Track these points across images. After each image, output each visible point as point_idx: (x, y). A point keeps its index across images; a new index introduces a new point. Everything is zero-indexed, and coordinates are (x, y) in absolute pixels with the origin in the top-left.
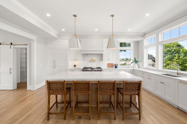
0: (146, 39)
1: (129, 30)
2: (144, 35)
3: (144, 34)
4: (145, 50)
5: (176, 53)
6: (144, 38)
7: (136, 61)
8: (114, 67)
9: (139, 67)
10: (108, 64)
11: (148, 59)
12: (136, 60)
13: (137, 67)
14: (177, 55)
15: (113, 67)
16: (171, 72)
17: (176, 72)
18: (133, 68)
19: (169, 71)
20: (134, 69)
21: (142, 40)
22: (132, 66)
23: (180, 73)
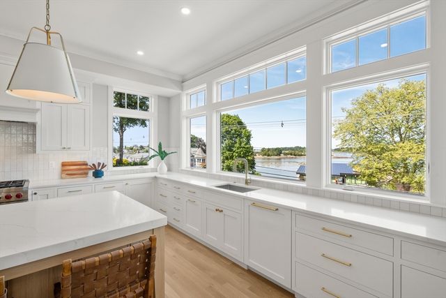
0: (187, 94)
1: (140, 53)
2: (182, 82)
3: (181, 80)
4: (184, 123)
5: (236, 137)
6: (182, 90)
7: (162, 154)
8: (91, 173)
9: (169, 170)
10: (64, 165)
11: (192, 146)
12: (163, 150)
13: (165, 168)
14: (237, 140)
15: (87, 174)
16: (235, 178)
17: (243, 179)
18: (153, 174)
19: (232, 177)
20: (156, 177)
21: (179, 96)
22: (153, 167)
23: (250, 180)
